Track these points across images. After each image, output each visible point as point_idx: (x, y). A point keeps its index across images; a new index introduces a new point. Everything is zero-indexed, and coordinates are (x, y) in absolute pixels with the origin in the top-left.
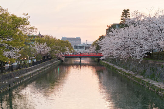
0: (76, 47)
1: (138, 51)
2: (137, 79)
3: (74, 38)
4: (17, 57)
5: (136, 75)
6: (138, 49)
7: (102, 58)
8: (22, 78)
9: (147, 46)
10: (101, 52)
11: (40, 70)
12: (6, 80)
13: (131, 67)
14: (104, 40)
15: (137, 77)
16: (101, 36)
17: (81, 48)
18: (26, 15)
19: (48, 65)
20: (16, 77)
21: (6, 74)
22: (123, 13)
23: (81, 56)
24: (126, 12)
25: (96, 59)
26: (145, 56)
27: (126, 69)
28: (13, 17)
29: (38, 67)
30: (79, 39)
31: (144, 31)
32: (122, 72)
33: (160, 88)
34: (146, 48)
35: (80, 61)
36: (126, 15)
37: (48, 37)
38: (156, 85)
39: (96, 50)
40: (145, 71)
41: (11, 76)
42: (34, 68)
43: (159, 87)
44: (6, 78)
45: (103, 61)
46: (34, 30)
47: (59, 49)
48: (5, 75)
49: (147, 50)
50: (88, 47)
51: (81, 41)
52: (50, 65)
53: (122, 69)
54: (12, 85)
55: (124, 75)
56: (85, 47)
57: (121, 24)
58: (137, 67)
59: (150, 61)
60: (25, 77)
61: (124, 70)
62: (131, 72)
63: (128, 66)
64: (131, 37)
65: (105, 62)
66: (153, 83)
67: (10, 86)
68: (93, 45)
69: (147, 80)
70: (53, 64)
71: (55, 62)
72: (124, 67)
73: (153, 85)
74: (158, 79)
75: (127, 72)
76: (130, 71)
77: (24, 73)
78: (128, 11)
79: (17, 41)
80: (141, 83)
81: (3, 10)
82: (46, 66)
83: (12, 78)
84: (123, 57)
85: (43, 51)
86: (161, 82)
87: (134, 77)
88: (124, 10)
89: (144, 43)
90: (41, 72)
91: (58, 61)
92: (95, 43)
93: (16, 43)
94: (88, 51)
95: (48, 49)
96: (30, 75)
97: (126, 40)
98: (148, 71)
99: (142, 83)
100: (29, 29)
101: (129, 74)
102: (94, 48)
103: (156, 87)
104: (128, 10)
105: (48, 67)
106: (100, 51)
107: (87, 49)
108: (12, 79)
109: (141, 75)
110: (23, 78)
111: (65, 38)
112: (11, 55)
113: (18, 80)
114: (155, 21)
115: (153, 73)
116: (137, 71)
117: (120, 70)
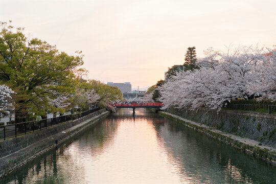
0: (125, 95)
1: (215, 99)
2: (214, 134)
3: (123, 84)
4: (65, 106)
5: (211, 129)
6: (215, 96)
7: (163, 108)
8: (69, 134)
9: (227, 92)
10: (162, 101)
11: (88, 123)
12: (51, 136)
13: (203, 119)
14: (165, 86)
15: (213, 131)
16: (160, 80)
17: (132, 95)
18: (80, 53)
19: (96, 117)
20: (63, 132)
21: (50, 127)
22: (188, 52)
23: (134, 106)
24: (191, 50)
25: (153, 110)
26: (224, 105)
27: (196, 121)
28: (63, 56)
29: (85, 120)
30: (128, 85)
31: (222, 73)
32: (191, 125)
33: (248, 145)
34: (225, 94)
35: (134, 112)
36: (191, 54)
37: (94, 82)
38: (242, 142)
39: (154, 98)
40: (223, 124)
41: (56, 130)
42: (81, 121)
43: (246, 143)
44: (51, 133)
45: (163, 112)
46: (84, 73)
47: (109, 97)
48: (50, 130)
49: (226, 98)
50: (141, 95)
51: (131, 87)
52: (99, 117)
53: (190, 121)
54: (60, 142)
55: (195, 129)
56: (137, 95)
57: (185, 65)
58: (210, 120)
59: (229, 112)
60: (73, 132)
61: (193, 123)
62: (203, 126)
63: (198, 118)
64: (205, 81)
65: (166, 113)
66: (237, 139)
67: (56, 143)
68: (148, 92)
69: (228, 135)
70: (102, 116)
71: (103, 113)
72: (192, 120)
73: (237, 141)
74: (242, 133)
75: (199, 125)
76: (202, 124)
77: (70, 127)
78: (194, 50)
79: (68, 86)
80: (220, 139)
81: (50, 46)
82: (94, 118)
83: (57, 133)
84: (195, 106)
85: (90, 99)
86: (246, 137)
87: (209, 131)
88: (189, 49)
89: (223, 88)
90: (89, 125)
91: (107, 112)
92: (151, 89)
93: (66, 88)
94: (142, 100)
95: (97, 97)
96: (77, 129)
97: (198, 85)
98: (227, 124)
99: (222, 139)
100: (78, 71)
101: (202, 128)
102: (151, 95)
103: (241, 143)
104: (194, 48)
105: (96, 119)
106: (160, 99)
107: (140, 98)
108: (59, 135)
109: (217, 129)
110: (70, 132)
111: (112, 83)
112: (57, 104)
113: (65, 136)
114: (235, 61)
115: (234, 126)
116: (212, 124)
117: (188, 123)
